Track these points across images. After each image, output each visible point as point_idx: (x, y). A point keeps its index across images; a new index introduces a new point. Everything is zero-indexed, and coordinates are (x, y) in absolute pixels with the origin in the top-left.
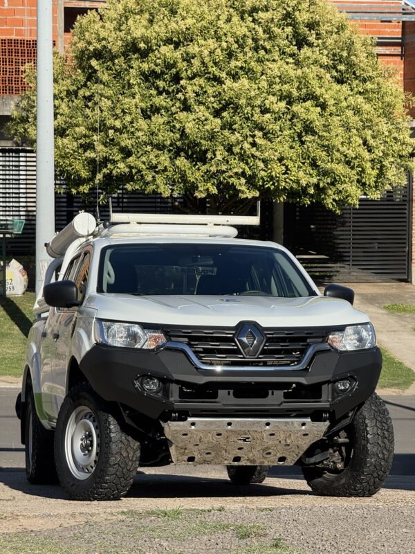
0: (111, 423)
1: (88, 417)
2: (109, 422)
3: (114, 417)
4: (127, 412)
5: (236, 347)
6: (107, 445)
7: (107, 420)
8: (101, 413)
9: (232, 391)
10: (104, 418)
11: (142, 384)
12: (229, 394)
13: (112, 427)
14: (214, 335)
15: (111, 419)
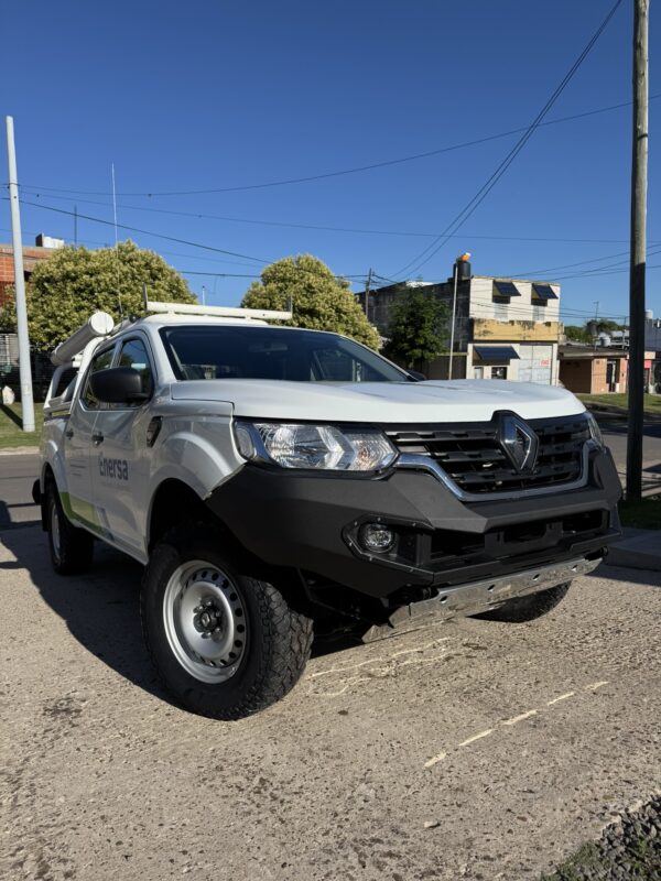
0: (274, 598)
1: (209, 576)
2: (269, 598)
3: (276, 586)
4: (312, 582)
5: (504, 457)
6: (267, 639)
7: (263, 593)
8: (249, 582)
9: (502, 534)
10: (257, 589)
11: (361, 541)
12: (498, 539)
13: (273, 605)
14: (469, 438)
15: (270, 590)
